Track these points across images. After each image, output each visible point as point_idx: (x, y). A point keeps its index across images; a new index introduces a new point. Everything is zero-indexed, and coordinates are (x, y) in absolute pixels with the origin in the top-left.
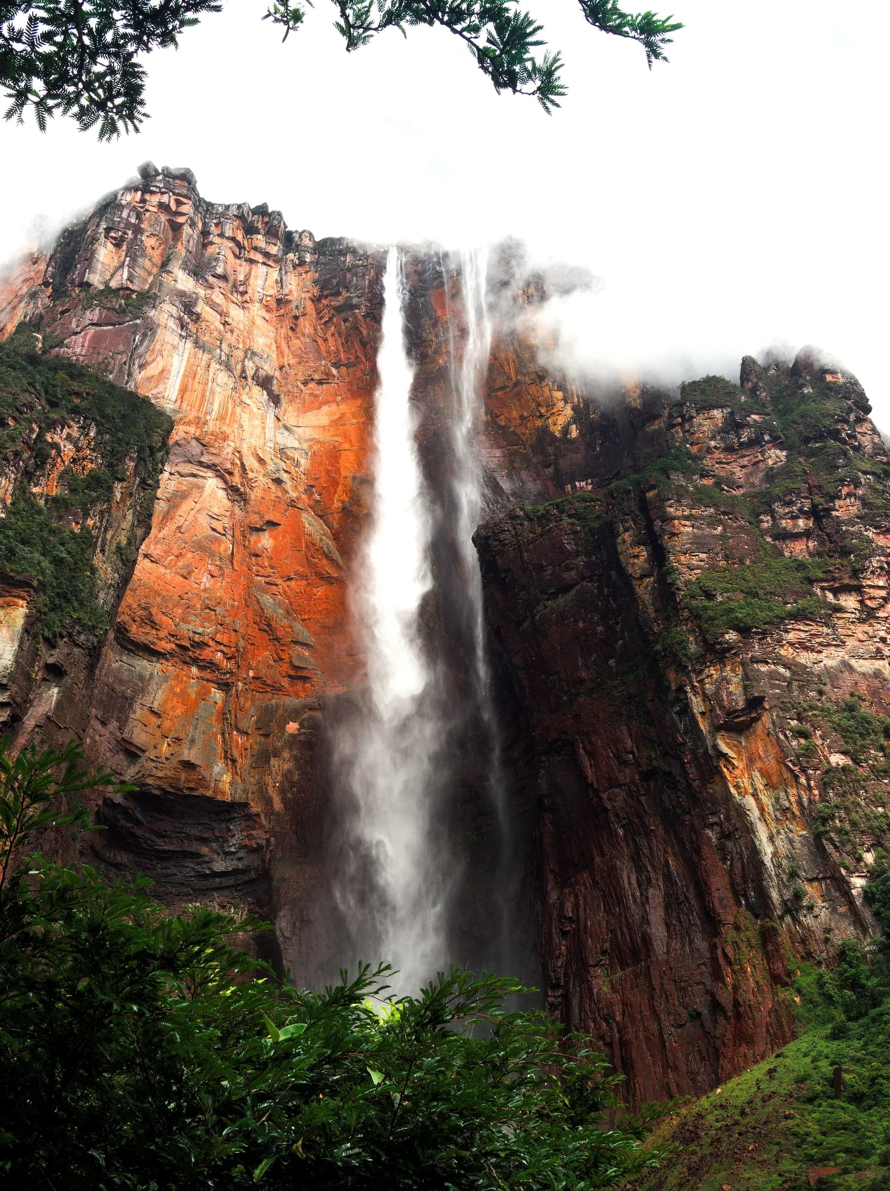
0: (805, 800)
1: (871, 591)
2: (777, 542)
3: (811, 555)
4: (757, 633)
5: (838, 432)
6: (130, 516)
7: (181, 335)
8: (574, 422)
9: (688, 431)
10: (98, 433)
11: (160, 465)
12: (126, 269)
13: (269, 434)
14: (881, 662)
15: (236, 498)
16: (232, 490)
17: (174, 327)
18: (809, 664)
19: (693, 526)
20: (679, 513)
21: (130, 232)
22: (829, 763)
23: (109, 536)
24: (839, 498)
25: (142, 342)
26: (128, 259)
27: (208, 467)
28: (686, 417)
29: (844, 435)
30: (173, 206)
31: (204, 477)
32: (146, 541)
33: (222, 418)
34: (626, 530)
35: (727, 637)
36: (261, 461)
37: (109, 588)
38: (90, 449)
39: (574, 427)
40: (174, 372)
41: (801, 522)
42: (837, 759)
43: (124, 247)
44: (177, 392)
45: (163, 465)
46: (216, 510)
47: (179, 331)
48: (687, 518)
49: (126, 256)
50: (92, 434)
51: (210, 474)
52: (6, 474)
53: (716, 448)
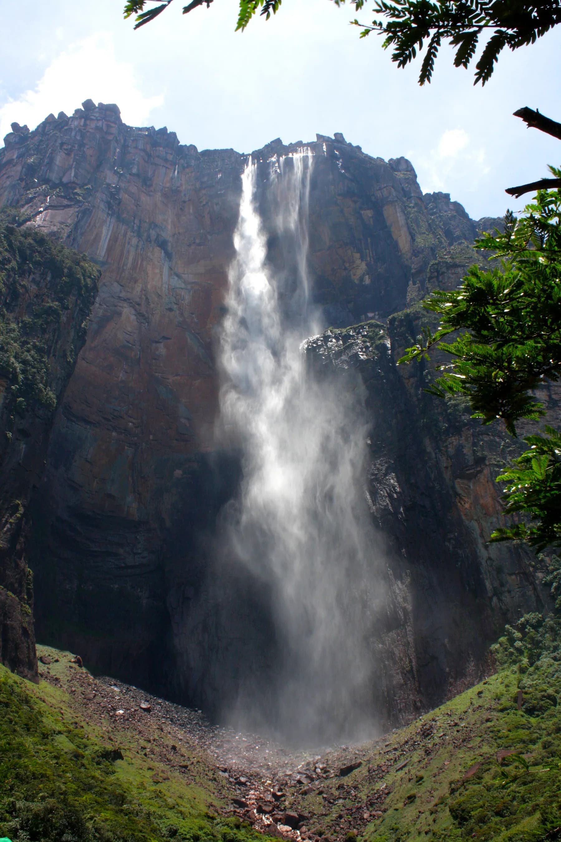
6: (72, 333)
7: (108, 213)
8: (368, 274)
9: (441, 282)
10: (53, 277)
11: (92, 299)
12: (73, 170)
13: (165, 278)
15: (143, 321)
16: (139, 314)
17: (103, 207)
21: (76, 146)
23: (58, 346)
25: (83, 218)
26: (75, 163)
27: (125, 300)
28: (440, 272)
30: (105, 128)
31: (122, 307)
32: (83, 348)
33: (134, 268)
34: (400, 346)
36: (159, 296)
37: (58, 380)
38: (47, 289)
39: (367, 277)
40: (103, 237)
43: (73, 156)
44: (105, 250)
45: (95, 299)
46: (129, 329)
47: (107, 211)
49: (74, 161)
50: (49, 279)
51: (125, 305)
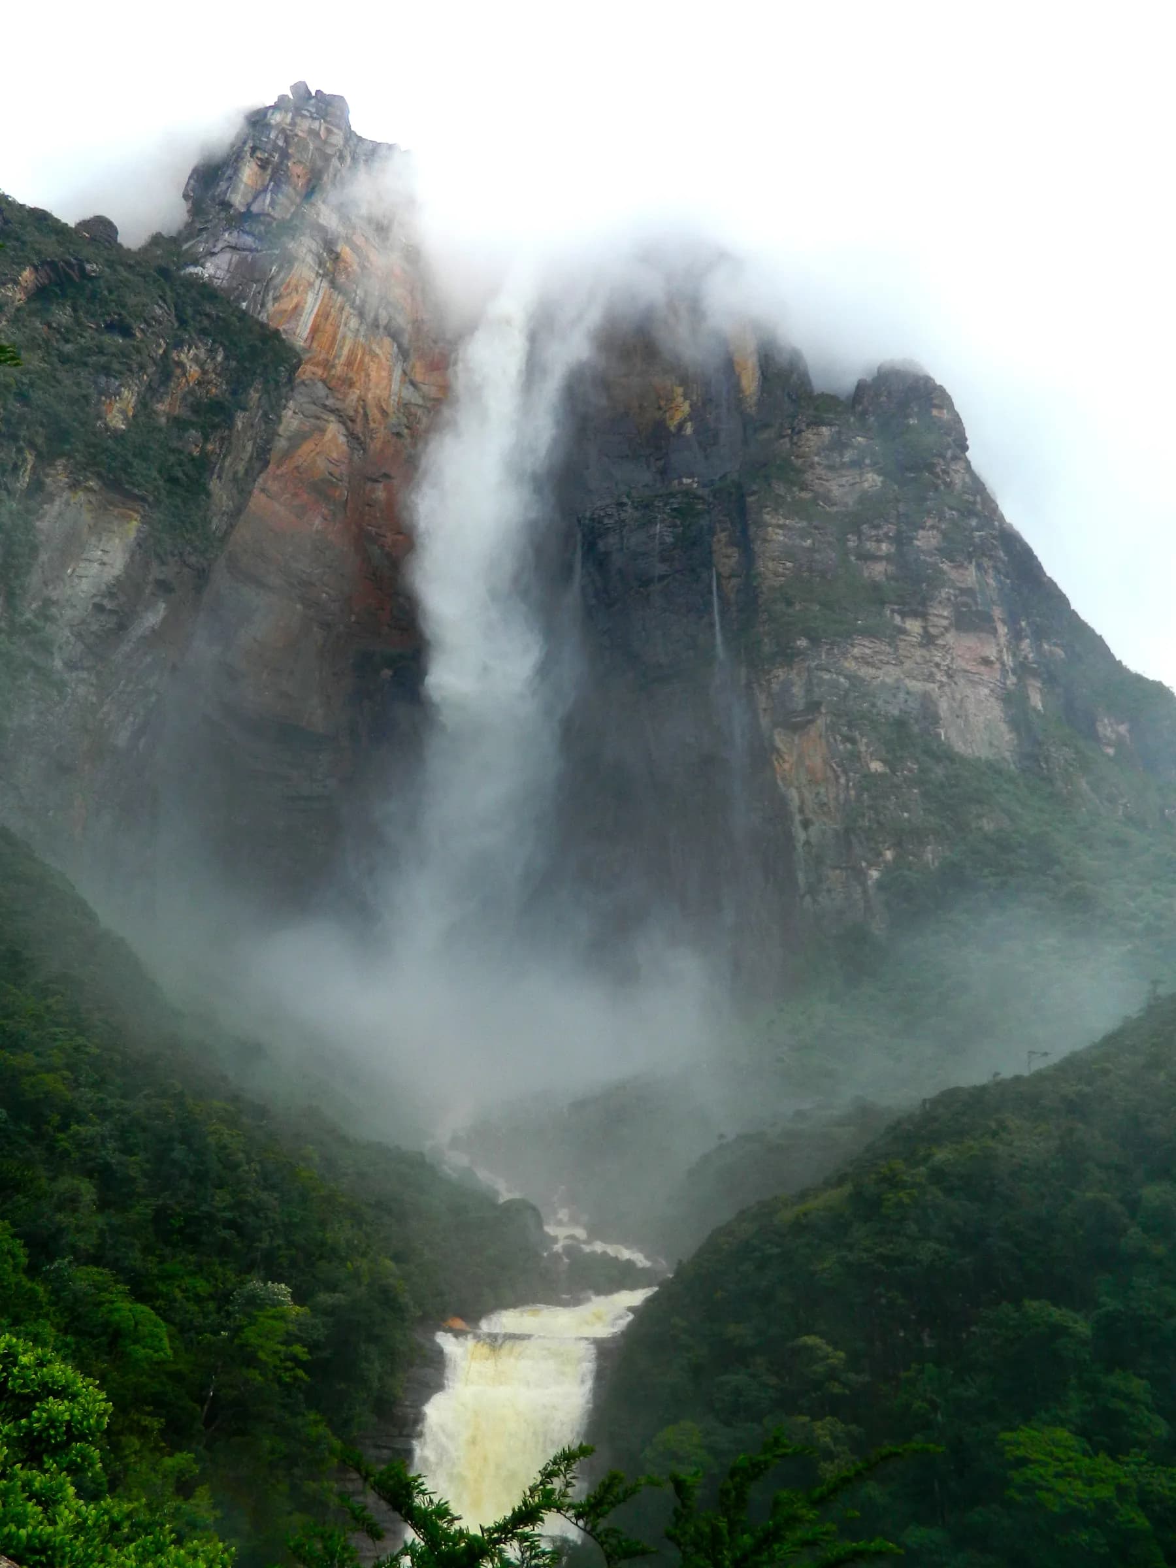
0: (842, 797)
1: (935, 619)
2: (859, 562)
3: (888, 578)
4: (826, 643)
5: (934, 465)
6: (249, 446)
7: (318, 273)
8: (691, 420)
9: (796, 444)
10: (226, 358)
11: (284, 401)
12: (269, 196)
13: (395, 387)
14: (932, 685)
15: (356, 446)
16: (351, 435)
17: (312, 263)
18: (868, 678)
19: (784, 535)
20: (774, 521)
21: (277, 156)
22: (869, 768)
23: (227, 464)
24: (923, 528)
25: (278, 273)
26: (272, 183)
27: (332, 411)
28: (796, 430)
29: (938, 470)
30: (323, 133)
31: (326, 421)
32: (263, 475)
33: (349, 363)
34: (723, 530)
35: (799, 643)
36: (384, 413)
37: (223, 514)
38: (216, 374)
39: (689, 424)
40: (308, 307)
41: (884, 546)
42: (876, 766)
43: (269, 171)
44: (308, 331)
45: (287, 401)
46: (335, 455)
47: (317, 268)
48: (779, 526)
49: (271, 180)
50: (219, 359)
51: (332, 418)
52: (129, 386)
53: (819, 464)
